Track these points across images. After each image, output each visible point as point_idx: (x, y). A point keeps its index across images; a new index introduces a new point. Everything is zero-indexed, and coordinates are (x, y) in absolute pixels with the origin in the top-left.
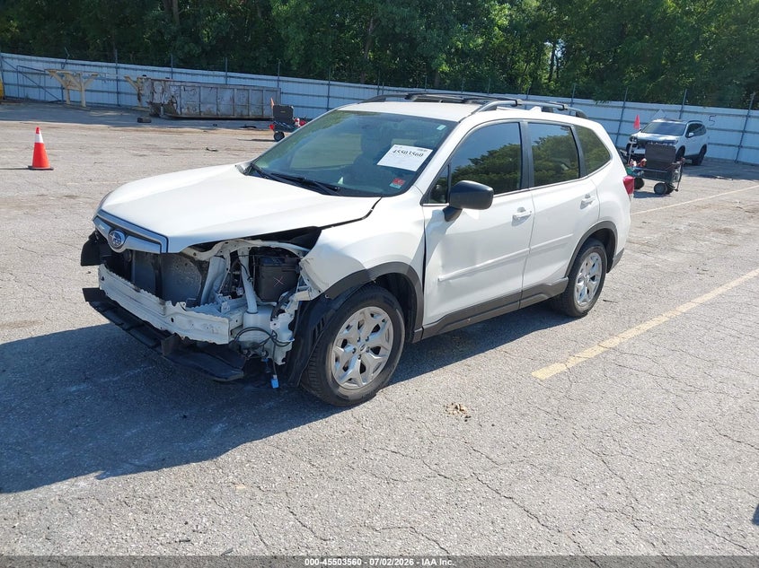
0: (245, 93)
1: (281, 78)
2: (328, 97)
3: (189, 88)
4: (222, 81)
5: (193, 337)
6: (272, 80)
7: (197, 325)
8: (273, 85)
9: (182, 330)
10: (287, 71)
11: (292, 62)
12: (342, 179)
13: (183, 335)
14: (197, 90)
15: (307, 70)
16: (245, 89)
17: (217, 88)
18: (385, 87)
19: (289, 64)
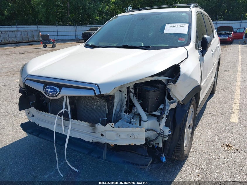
0: (26, 32)
1: (38, 26)
2: (57, 31)
3: (4, 33)
4: (15, 29)
5: (119, 143)
6: (35, 27)
7: (123, 136)
8: (36, 29)
9: (113, 141)
10: (40, 23)
11: (42, 20)
12: (142, 43)
13: (112, 143)
14: (7, 33)
15: (48, 22)
16: (26, 31)
17: (15, 31)
18: (77, 26)
19: (41, 21)
